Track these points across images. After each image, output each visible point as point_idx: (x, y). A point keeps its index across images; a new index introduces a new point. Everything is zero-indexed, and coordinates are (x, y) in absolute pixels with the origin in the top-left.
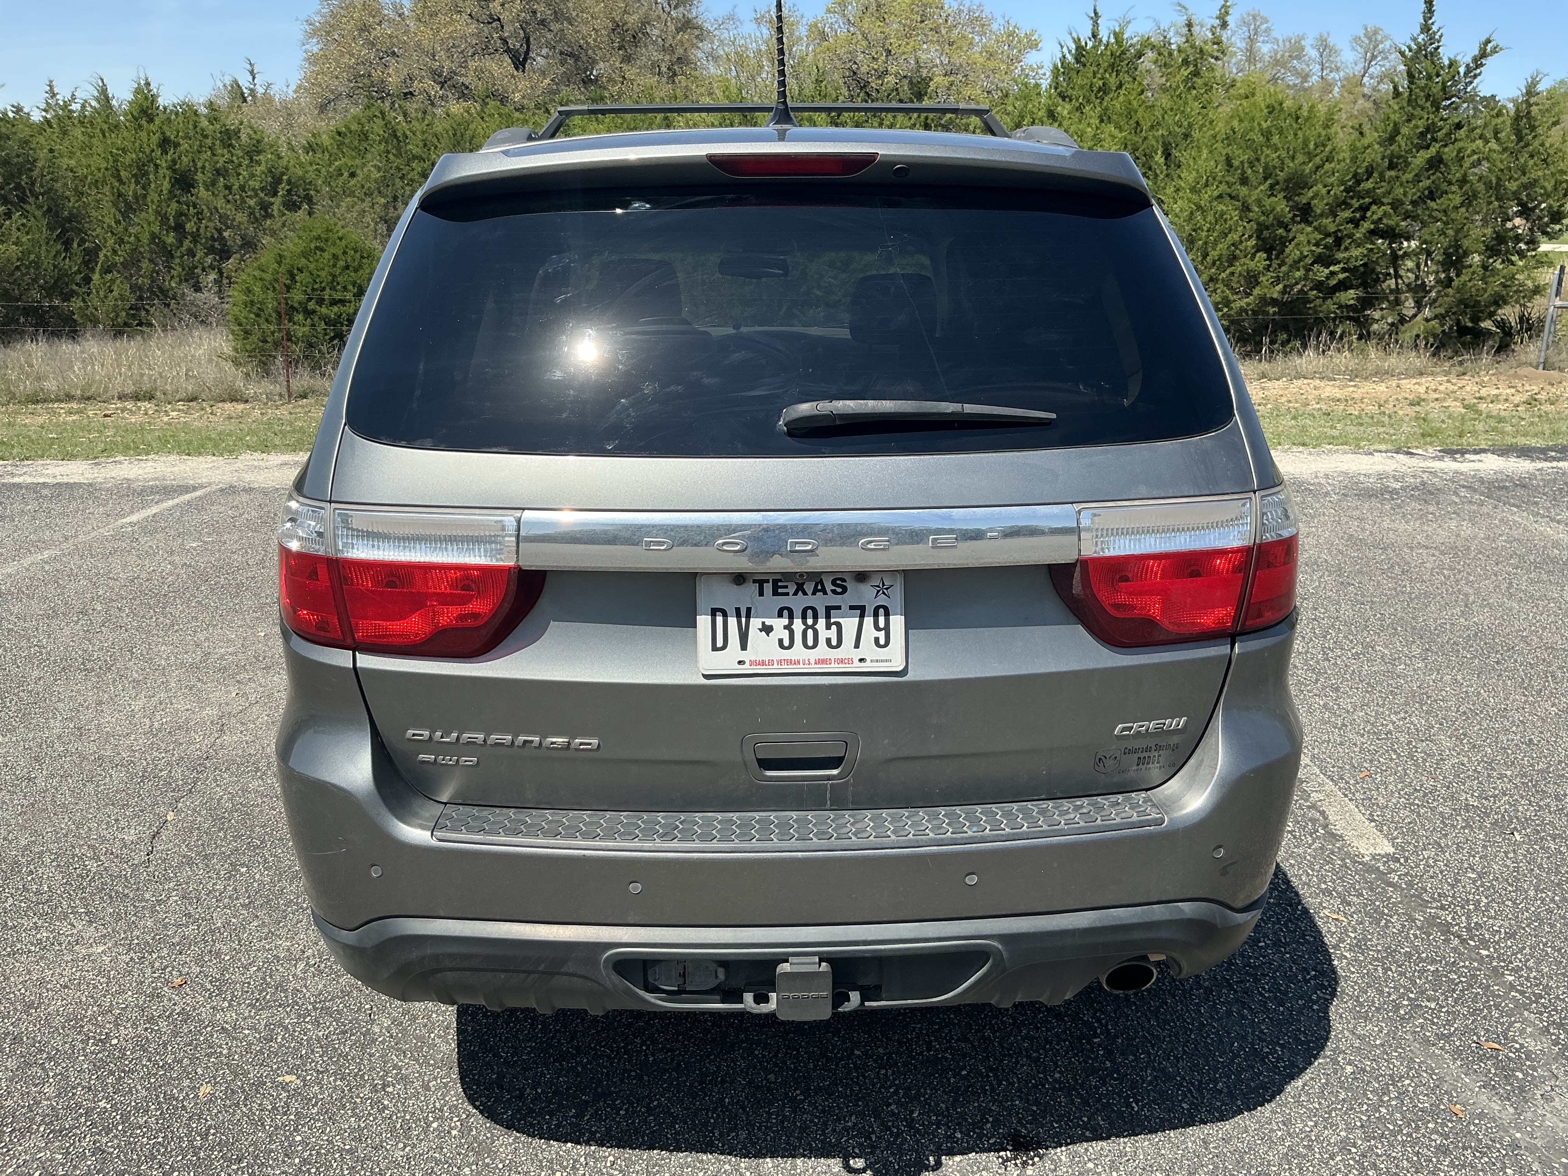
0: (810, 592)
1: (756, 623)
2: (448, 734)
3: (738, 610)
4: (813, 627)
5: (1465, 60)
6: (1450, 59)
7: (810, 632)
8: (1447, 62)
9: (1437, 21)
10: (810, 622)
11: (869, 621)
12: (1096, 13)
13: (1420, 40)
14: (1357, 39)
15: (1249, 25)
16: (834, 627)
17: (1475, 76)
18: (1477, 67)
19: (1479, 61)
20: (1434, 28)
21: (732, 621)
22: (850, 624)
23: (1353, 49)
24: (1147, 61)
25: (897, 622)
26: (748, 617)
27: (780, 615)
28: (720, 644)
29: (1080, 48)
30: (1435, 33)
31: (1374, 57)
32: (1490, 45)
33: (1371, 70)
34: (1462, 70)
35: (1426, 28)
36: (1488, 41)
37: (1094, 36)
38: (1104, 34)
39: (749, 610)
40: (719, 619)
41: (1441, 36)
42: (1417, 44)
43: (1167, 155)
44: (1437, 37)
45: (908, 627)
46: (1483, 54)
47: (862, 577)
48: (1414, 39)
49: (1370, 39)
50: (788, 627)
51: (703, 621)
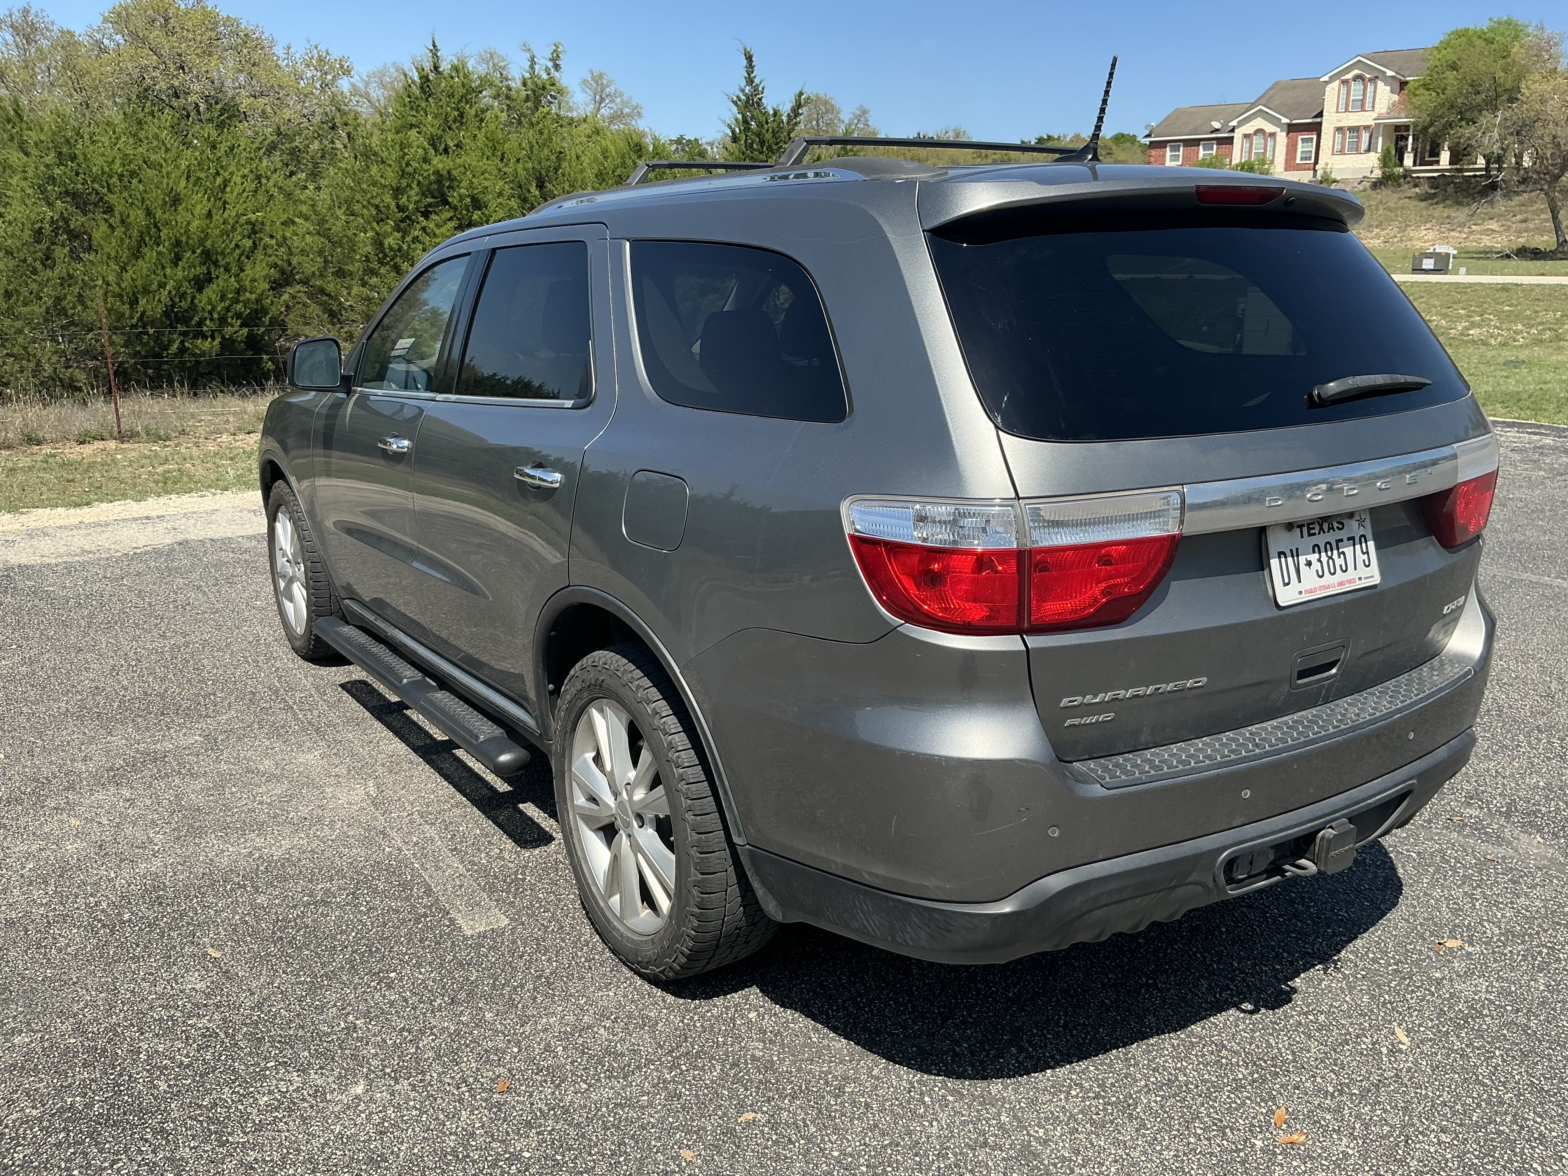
0: (1326, 531)
1: (1302, 559)
2: (1095, 696)
3: (1291, 550)
4: (1331, 558)
5: (785, 109)
6: (774, 109)
7: (1331, 561)
8: (771, 112)
9: (759, 74)
10: (1329, 553)
11: (1358, 547)
12: (434, 46)
13: (747, 91)
14: (585, 82)
15: (488, 63)
16: (1342, 556)
17: (796, 124)
18: (796, 117)
19: (795, 111)
20: (757, 81)
21: (1290, 559)
22: (1348, 550)
23: (584, 91)
24: (486, 98)
25: (1371, 544)
26: (1298, 556)
27: (1314, 552)
28: (1286, 581)
29: (425, 79)
30: (757, 85)
31: (602, 100)
32: (803, 97)
33: (603, 111)
34: (785, 118)
35: (750, 81)
36: (801, 94)
37: (436, 68)
38: (445, 67)
39: (1297, 549)
40: (1283, 560)
41: (763, 89)
42: (746, 95)
43: (541, 186)
44: (760, 89)
45: (1377, 548)
46: (799, 105)
47: (1351, 515)
48: (743, 91)
49: (597, 83)
50: (1319, 560)
51: (1274, 562)
